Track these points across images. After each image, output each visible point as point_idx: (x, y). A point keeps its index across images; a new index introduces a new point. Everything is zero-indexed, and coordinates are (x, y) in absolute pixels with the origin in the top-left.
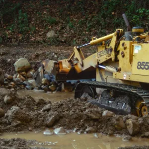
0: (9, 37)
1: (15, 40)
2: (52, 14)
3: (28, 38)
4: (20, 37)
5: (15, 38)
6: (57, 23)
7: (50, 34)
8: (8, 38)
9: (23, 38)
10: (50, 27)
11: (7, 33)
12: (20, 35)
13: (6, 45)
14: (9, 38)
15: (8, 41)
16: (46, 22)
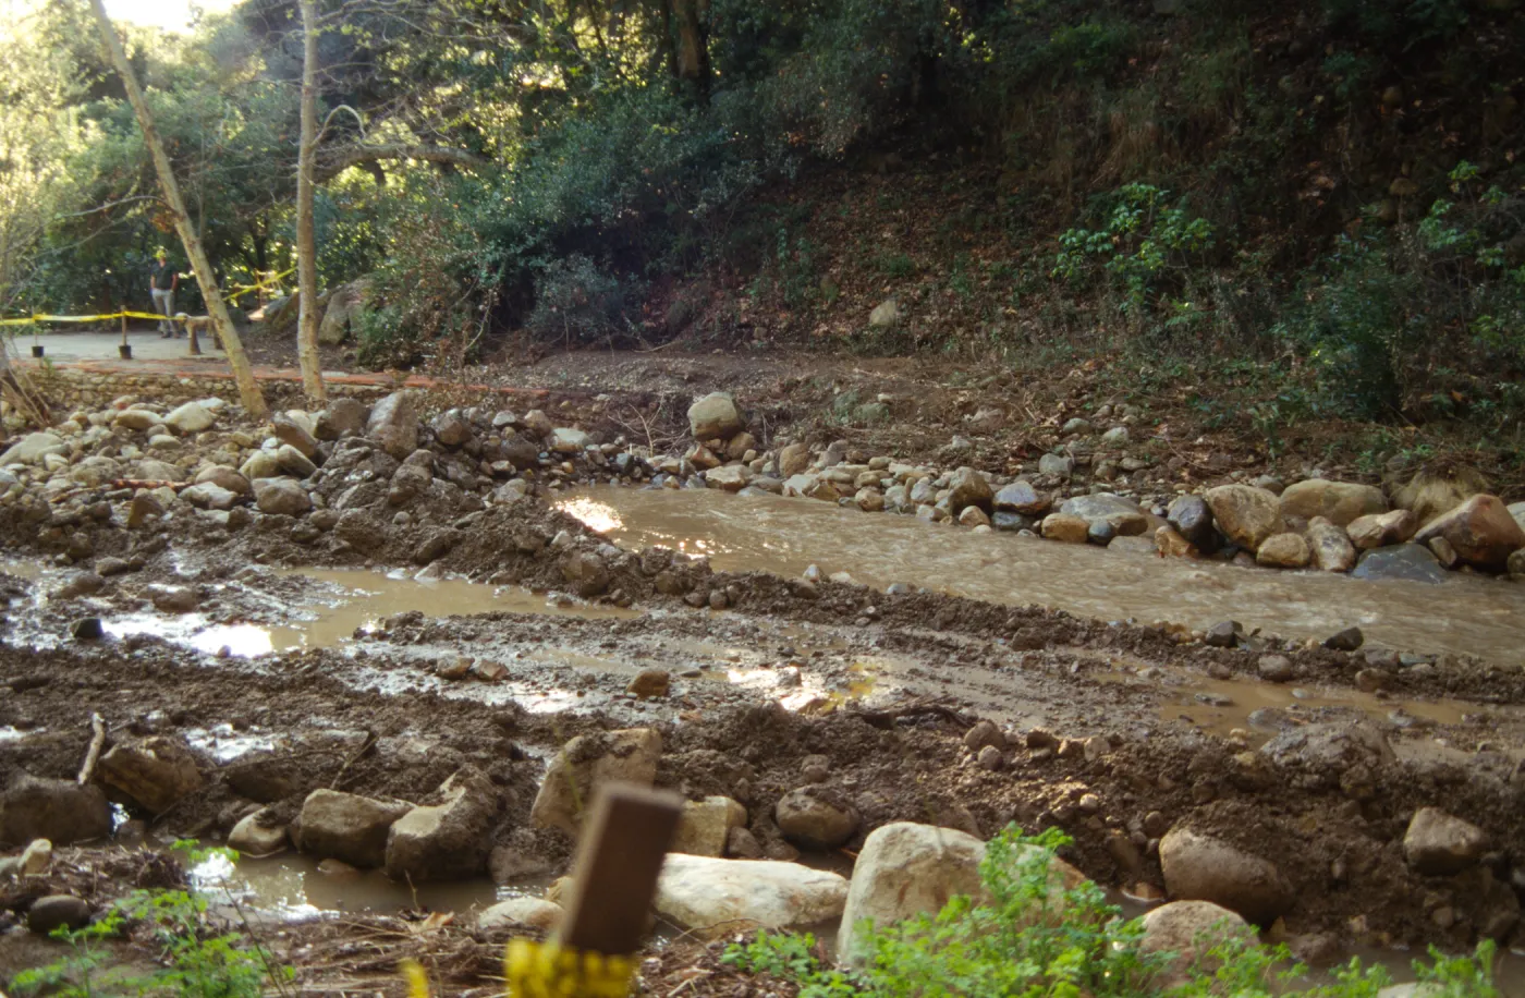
0: (745, 320)
1: (764, 331)
2: (908, 239)
3: (811, 323)
4: (784, 319)
5: (764, 326)
6: (912, 274)
7: (882, 314)
8: (741, 326)
9: (790, 328)
10: (888, 288)
11: (744, 306)
12: (782, 316)
13: (729, 349)
14: (747, 325)
15: (740, 335)
16: (878, 269)
